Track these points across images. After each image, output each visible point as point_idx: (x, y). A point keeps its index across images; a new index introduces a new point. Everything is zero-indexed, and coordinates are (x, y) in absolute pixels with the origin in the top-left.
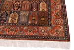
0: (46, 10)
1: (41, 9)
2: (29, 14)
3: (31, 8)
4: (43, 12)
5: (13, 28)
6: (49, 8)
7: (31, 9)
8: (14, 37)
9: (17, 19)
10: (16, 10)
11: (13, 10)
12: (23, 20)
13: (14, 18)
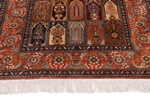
0: (117, 17)
1: (108, 16)
2: (86, 26)
3: (89, 14)
4: (113, 20)
5: (60, 55)
6: (123, 12)
7: (88, 17)
8: (65, 74)
9: (63, 37)
10: (59, 19)
11: (53, 19)
12: (76, 38)
13: (57, 36)
